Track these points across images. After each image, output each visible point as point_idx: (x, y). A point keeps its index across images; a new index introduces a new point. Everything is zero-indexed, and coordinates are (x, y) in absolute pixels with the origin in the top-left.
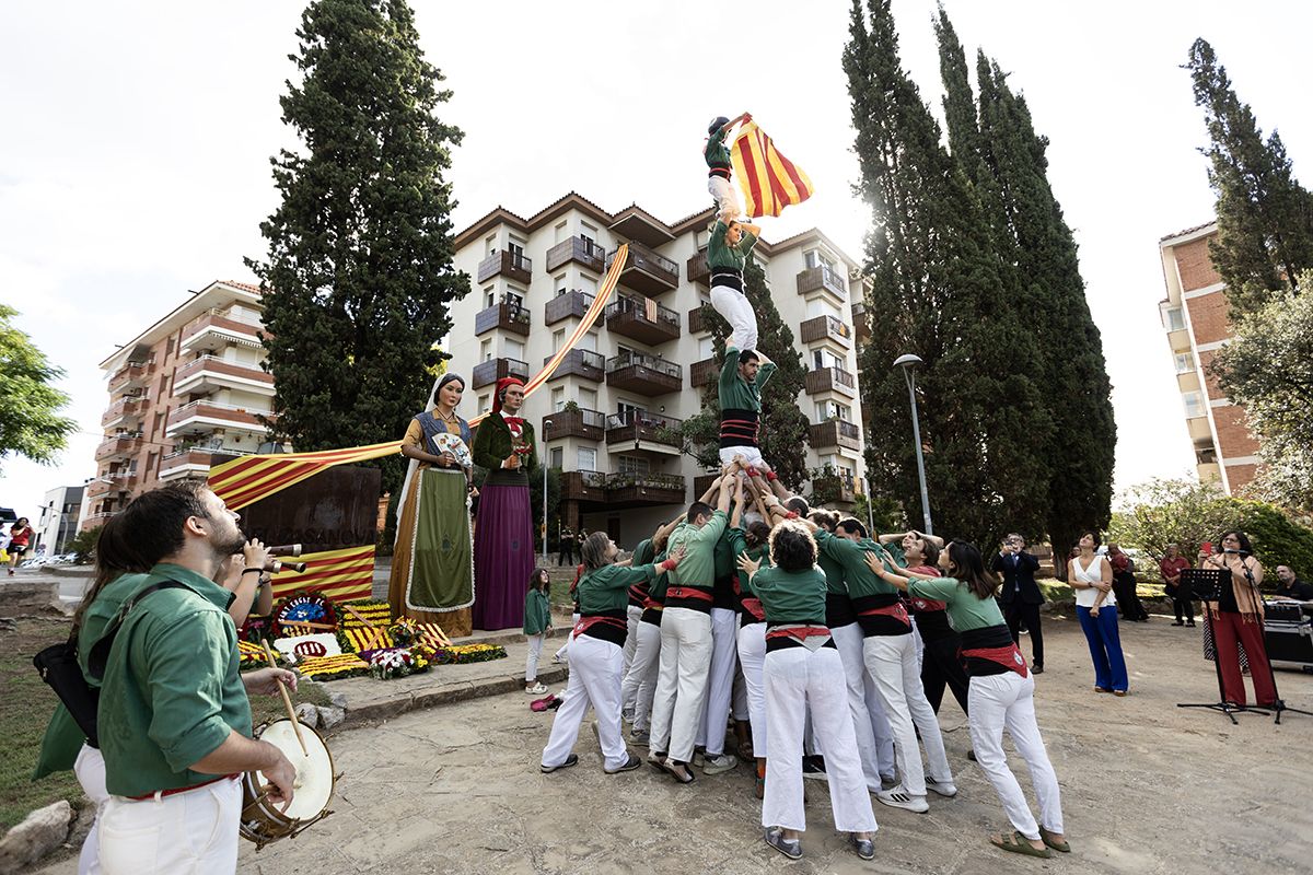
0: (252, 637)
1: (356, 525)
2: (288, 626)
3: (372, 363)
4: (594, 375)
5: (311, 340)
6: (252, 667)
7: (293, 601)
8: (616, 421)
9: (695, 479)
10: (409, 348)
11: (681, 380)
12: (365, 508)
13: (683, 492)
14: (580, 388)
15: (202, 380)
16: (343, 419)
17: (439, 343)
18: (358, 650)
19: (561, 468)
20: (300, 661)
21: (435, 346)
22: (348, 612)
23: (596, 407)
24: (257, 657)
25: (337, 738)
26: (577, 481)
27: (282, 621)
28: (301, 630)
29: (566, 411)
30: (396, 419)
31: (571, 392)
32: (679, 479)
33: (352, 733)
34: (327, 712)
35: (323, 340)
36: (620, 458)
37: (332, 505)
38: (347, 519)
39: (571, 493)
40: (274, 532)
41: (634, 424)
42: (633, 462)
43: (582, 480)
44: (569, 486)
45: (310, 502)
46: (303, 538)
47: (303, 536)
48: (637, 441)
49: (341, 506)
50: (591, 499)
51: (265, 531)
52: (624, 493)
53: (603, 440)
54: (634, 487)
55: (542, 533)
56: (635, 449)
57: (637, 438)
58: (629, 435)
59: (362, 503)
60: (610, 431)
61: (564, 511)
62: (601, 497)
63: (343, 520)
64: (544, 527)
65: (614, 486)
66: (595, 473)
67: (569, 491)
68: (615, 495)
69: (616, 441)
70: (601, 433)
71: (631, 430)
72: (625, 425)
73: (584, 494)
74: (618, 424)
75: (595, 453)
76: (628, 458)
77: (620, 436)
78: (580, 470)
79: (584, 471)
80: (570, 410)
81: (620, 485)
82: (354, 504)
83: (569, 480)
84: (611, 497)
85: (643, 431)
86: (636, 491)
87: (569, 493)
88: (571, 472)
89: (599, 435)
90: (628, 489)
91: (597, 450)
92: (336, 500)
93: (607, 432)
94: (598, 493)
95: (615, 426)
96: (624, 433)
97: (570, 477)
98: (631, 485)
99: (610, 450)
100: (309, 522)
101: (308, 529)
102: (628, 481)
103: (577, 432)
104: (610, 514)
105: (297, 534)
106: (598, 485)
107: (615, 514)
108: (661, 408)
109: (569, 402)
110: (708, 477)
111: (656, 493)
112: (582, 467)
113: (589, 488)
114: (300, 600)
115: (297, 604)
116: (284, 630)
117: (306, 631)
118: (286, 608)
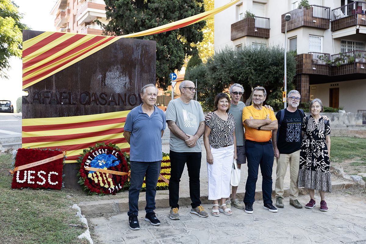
1: (139, 89)
2: (92, 172)
7: (94, 151)
8: (340, 14)
12: (146, 76)
15: (88, 13)
19: (296, 52)
23: (323, 3)
26: (308, 61)
27: (87, 168)
28: (101, 176)
29: (300, 8)
36: (342, 41)
37: (118, 73)
38: (132, 84)
39: (304, 69)
40: (76, 95)
41: (356, 13)
42: (353, 44)
43: (312, 60)
44: (302, 64)
45: (101, 70)
46: (98, 100)
47: (98, 99)
48: (358, 27)
49: (125, 73)
50: (319, 73)
51: (69, 94)
52: (345, 68)
53: (329, 28)
54: (355, 63)
55: (284, 98)
56: (355, 33)
57: (358, 24)
58: (350, 23)
59: (142, 70)
60: (334, 21)
61: (298, 83)
62: (327, 71)
63: (128, 85)
64: (284, 94)
65: (337, 63)
66: (322, 54)
67: (302, 67)
68: (338, 70)
69: (339, 28)
70: (327, 23)
71: (352, 18)
72: (346, 16)
73: (314, 70)
74: (341, 15)
75: (322, 38)
76: (348, 42)
77: (342, 24)
78: (311, 53)
79: (314, 52)
80: (303, 7)
81: (342, 62)
82: (135, 72)
83: (302, 60)
84: (334, 72)
85: (362, 19)
86: (356, 66)
87: (302, 70)
88: (304, 54)
89: (325, 24)
90: (349, 66)
91: (323, 36)
92: (121, 68)
93: (332, 22)
94: (325, 69)
95: (338, 17)
96: (346, 21)
97: (302, 57)
98: (352, 62)
99: (334, 35)
100: (102, 87)
101: (102, 94)
102: (349, 59)
103: (308, 23)
104: (331, 85)
105: (93, 97)
106: (324, 63)
107: (336, 84)
109: (302, 0)
112: (312, 50)
113: (318, 65)
114: (100, 151)
115: (98, 154)
116: (89, 175)
117: (106, 176)
118: (89, 157)
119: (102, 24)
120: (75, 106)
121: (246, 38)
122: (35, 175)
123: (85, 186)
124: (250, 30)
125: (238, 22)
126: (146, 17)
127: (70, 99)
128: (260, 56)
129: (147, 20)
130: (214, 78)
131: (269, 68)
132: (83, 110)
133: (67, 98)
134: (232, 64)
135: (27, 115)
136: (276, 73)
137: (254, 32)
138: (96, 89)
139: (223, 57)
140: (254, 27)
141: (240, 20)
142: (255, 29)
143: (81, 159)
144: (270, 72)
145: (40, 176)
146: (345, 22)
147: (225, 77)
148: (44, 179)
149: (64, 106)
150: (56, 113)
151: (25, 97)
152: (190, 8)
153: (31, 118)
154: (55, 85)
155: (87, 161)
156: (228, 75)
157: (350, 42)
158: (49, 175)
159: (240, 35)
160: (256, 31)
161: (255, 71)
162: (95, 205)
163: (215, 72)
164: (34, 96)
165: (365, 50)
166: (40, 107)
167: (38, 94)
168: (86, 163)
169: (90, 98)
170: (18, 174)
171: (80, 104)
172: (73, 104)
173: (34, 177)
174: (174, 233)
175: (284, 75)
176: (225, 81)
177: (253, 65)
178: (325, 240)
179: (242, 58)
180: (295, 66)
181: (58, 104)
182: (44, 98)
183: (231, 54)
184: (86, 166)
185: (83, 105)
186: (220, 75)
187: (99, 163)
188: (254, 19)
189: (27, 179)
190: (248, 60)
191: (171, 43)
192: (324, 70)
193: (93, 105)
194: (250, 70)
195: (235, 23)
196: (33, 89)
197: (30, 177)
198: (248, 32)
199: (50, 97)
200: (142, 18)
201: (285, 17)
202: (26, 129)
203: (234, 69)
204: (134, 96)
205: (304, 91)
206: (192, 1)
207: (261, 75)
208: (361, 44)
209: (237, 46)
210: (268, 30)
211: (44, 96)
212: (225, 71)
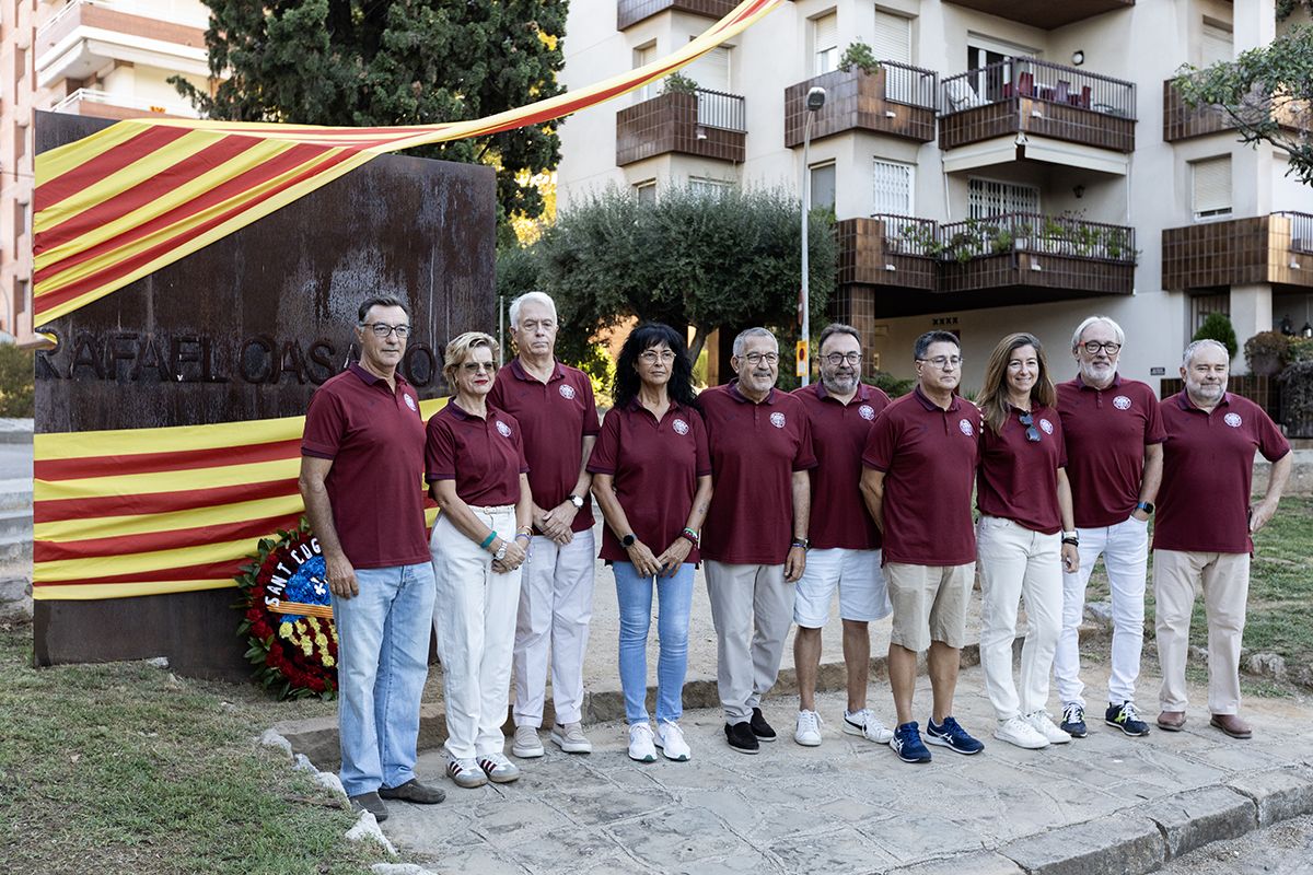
2: (291, 618)
7: (295, 546)
8: (971, 97)
9: (1164, 232)
12: (462, 285)
13: (1130, 266)
14: (878, 9)
15: (81, 45)
16: (360, 71)
19: (832, 211)
23: (915, 55)
26: (873, 242)
27: (274, 604)
28: (325, 630)
29: (845, 68)
30: (481, 71)
31: (856, 21)
32: (1120, 235)
36: (972, 181)
37: (371, 273)
38: (416, 313)
39: (860, 269)
40: (229, 350)
41: (1015, 95)
42: (1005, 193)
43: (885, 239)
44: (854, 253)
45: (313, 263)
46: (306, 367)
47: (304, 362)
48: (1021, 137)
49: (396, 276)
50: (905, 283)
51: (204, 346)
52: (985, 269)
53: (934, 139)
54: (1013, 252)
55: (800, 363)
56: (1014, 158)
57: (1022, 131)
58: (998, 125)
59: (452, 267)
60: (949, 117)
61: (841, 314)
62: (927, 278)
64: (802, 350)
65: (959, 252)
66: (914, 222)
67: (854, 263)
68: (961, 273)
69: (964, 141)
70: (927, 122)
71: (1004, 110)
72: (981, 99)
73: (889, 271)
74: (971, 99)
75: (912, 168)
76: (990, 184)
77: (973, 128)
78: (879, 215)
79: (888, 215)
80: (855, 66)
81: (975, 249)
82: (429, 271)
83: (854, 238)
84: (949, 280)
85: (1036, 114)
86: (1017, 261)
87: (853, 270)
88: (860, 219)
89: (922, 126)
90: (994, 260)
91: (916, 165)
92: (382, 256)
93: (942, 120)
94: (922, 271)
95: (962, 104)
96: (986, 119)
97: (854, 231)
98: (1006, 249)
99: (948, 161)
100: (317, 322)
101: (317, 345)
102: (997, 239)
103: (872, 120)
104: (935, 322)
105: (288, 355)
106: (921, 251)
107: (949, 321)
108: (1076, 53)
109: (852, 45)
110: (1201, 227)
111: (1065, 270)
112: (882, 206)
113: (901, 256)
114: (316, 543)
115: (309, 556)
116: (282, 629)
118: (280, 566)
119: (196, 92)
120: (225, 388)
121: (668, 159)
123: (269, 667)
124: (683, 134)
125: (641, 104)
126: (376, 77)
127: (206, 364)
128: (722, 223)
129: (379, 89)
130: (568, 294)
131: (751, 261)
132: (255, 402)
133: (195, 360)
134: (630, 248)
135: (53, 420)
136: (774, 279)
137: (695, 142)
138: (296, 327)
139: (598, 221)
140: (696, 124)
141: (645, 99)
142: (697, 131)
143: (251, 574)
144: (754, 276)
146: (983, 122)
147: (608, 290)
149: (186, 389)
150: (157, 412)
151: (45, 354)
152: (524, 53)
153: (67, 431)
154: (155, 311)
155: (273, 581)
156: (618, 282)
157: (994, 185)
159: (649, 148)
160: (701, 136)
161: (706, 272)
162: (328, 731)
163: (570, 271)
164: (80, 351)
165: (1038, 212)
166: (101, 390)
167: (93, 343)
168: (269, 587)
169: (276, 361)
171: (242, 381)
172: (219, 380)
174: (636, 806)
175: (800, 286)
176: (605, 304)
177: (701, 253)
178: (1091, 795)
179: (665, 229)
180: (832, 258)
181: (164, 380)
182: (114, 359)
183: (625, 211)
184: (270, 599)
185: (254, 385)
186: (589, 283)
187: (316, 587)
188: (696, 98)
190: (683, 233)
192: (919, 273)
193: (289, 384)
194: (690, 269)
195: (629, 109)
196: (73, 326)
198: (676, 138)
199: (137, 354)
200: (363, 80)
201: (808, 96)
202: (47, 470)
203: (636, 264)
204: (423, 353)
206: (530, 31)
207: (725, 284)
208: (1026, 193)
209: (636, 185)
210: (739, 137)
211: (114, 352)
212: (608, 270)
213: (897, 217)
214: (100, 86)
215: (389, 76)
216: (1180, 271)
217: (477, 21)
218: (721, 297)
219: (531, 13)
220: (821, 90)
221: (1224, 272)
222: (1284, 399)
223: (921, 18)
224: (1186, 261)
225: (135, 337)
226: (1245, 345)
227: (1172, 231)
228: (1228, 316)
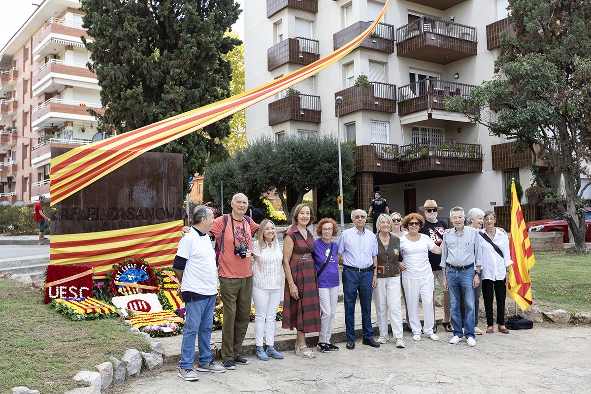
0: (97, 294)
1: (166, 203)
2: (121, 287)
3: (173, 56)
4: (384, 46)
5: (123, 40)
6: (96, 318)
7: (123, 266)
8: (409, 94)
9: (492, 146)
10: (203, 38)
11: (476, 43)
12: (173, 189)
13: (480, 161)
14: (370, 61)
15: (51, 81)
17: (230, 31)
18: (175, 308)
19: (355, 142)
20: (131, 316)
21: (226, 34)
22: (166, 276)
23: (387, 79)
24: (99, 311)
25: (158, 377)
26: (371, 154)
27: (117, 283)
28: (131, 290)
29: (357, 85)
31: (362, 66)
32: (476, 148)
33: (169, 374)
34: (149, 357)
35: (132, 39)
36: (414, 128)
37: (145, 187)
38: (159, 198)
39: (365, 166)
40: (104, 211)
42: (429, 131)
43: (376, 153)
44: (363, 159)
45: (128, 185)
47: (126, 214)
48: (430, 111)
49: (153, 187)
50: (385, 170)
51: (97, 210)
52: (418, 164)
53: (395, 112)
54: (428, 157)
55: (339, 205)
56: (427, 119)
57: (430, 108)
58: (420, 106)
59: (169, 184)
60: (402, 102)
61: (359, 184)
62: (395, 168)
63: (155, 199)
64: (340, 200)
65: (408, 157)
66: (388, 146)
67: (363, 163)
68: (409, 166)
70: (392, 105)
71: (423, 99)
72: (417, 96)
73: (378, 166)
74: (411, 95)
75: (387, 125)
76: (422, 128)
77: (411, 107)
78: (374, 143)
79: (377, 143)
80: (361, 84)
81: (414, 156)
82: (163, 186)
83: (363, 153)
84: (405, 169)
85: (435, 101)
86: (430, 161)
87: (363, 166)
88: (364, 146)
90: (421, 160)
91: (389, 122)
92: (148, 182)
93: (399, 104)
94: (393, 165)
95: (406, 97)
96: (416, 103)
97: (363, 151)
98: (425, 155)
99: (403, 121)
100: (129, 202)
101: (129, 209)
102: (422, 152)
103: (369, 106)
104: (406, 185)
106: (392, 157)
107: (411, 184)
108: (456, 74)
109: (360, 76)
110: (506, 144)
111: (451, 163)
112: (375, 140)
113: (383, 160)
114: (129, 266)
115: (127, 269)
116: (119, 290)
117: (136, 291)
118: (119, 272)
119: (97, 114)
120: (103, 221)
121: (288, 124)
122: (67, 290)
124: (294, 113)
125: (278, 101)
127: (97, 215)
128: (307, 150)
129: (160, 115)
130: (247, 179)
131: (319, 164)
132: (111, 225)
133: (94, 214)
134: (270, 161)
135: (55, 232)
136: (329, 171)
137: (299, 115)
138: (123, 203)
139: (257, 150)
140: (300, 108)
141: (280, 99)
142: (300, 111)
143: (110, 275)
144: (321, 170)
145: (71, 292)
146: (415, 105)
147: (262, 178)
148: (75, 294)
149: (92, 222)
150: (84, 229)
151: (53, 213)
153: (59, 235)
154: (83, 200)
155: (116, 276)
156: (266, 175)
157: (424, 129)
158: (81, 290)
160: (302, 113)
161: (301, 169)
163: (248, 170)
164: (63, 212)
166: (68, 223)
167: (66, 210)
168: (115, 278)
169: (117, 213)
170: (50, 290)
171: (108, 219)
172: (101, 219)
173: (65, 293)
175: (339, 174)
176: (261, 183)
177: (298, 162)
179: (284, 153)
180: (353, 161)
181: (86, 220)
182: (72, 214)
183: (269, 145)
184: (115, 281)
185: (111, 221)
186: (255, 175)
188: (299, 98)
189: (59, 295)
190: (291, 154)
191: (190, 142)
192: (391, 166)
193: (121, 220)
194: (294, 168)
195: (273, 103)
196: (61, 206)
197: (62, 293)
198: (291, 115)
199: (78, 213)
202: (54, 246)
203: (272, 167)
204: (161, 210)
205: (367, 194)
206: (216, 90)
207: (309, 174)
208: (439, 131)
209: (277, 133)
210: (318, 113)
211: (72, 212)
212: (261, 170)
213: (381, 144)
214: (59, 96)
215: (164, 110)
216: (499, 162)
217: (195, 88)
218: (307, 179)
219: (216, 84)
220: (341, 98)
221: (516, 162)
222: (542, 214)
223: (389, 64)
224: (501, 158)
225: (78, 208)
226: (526, 192)
227: (495, 146)
228: (519, 179)
